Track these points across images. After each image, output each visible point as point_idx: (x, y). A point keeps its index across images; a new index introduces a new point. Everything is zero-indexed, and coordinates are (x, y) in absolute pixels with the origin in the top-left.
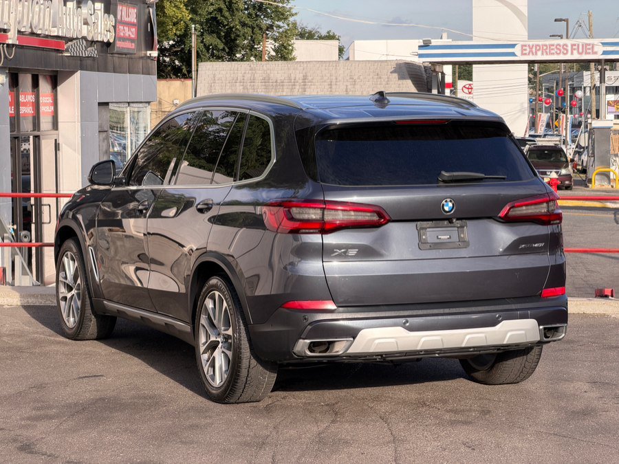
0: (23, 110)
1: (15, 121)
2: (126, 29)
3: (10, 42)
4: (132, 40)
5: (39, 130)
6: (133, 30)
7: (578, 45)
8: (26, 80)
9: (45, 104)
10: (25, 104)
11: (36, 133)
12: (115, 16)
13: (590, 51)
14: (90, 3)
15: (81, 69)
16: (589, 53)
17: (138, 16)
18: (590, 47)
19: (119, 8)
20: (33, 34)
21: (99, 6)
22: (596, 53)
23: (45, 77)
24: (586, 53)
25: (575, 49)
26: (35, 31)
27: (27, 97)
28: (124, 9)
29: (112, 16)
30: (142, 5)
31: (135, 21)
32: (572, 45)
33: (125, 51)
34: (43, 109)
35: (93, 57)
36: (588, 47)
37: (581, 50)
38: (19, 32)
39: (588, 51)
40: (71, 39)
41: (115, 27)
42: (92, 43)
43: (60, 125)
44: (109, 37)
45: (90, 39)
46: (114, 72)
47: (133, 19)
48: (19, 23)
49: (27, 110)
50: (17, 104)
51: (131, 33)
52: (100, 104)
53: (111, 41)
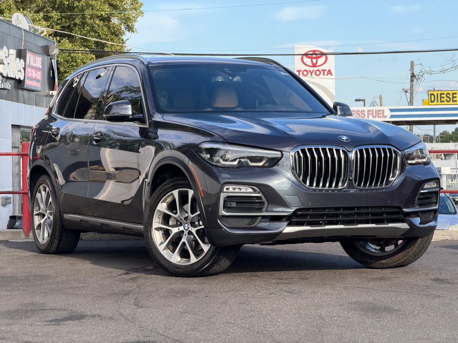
2: (34, 72)
4: (38, 81)
6: (39, 73)
7: (373, 111)
12: (25, 61)
13: (381, 115)
14: (5, 48)
16: (381, 117)
17: (43, 64)
18: (382, 112)
19: (28, 55)
21: (13, 52)
22: (385, 117)
24: (379, 117)
25: (370, 114)
28: (32, 56)
29: (22, 60)
30: (46, 57)
31: (41, 67)
32: (368, 111)
33: (33, 88)
35: (8, 89)
36: (380, 112)
37: (374, 115)
39: (380, 115)
41: (24, 69)
42: (8, 78)
44: (20, 76)
45: (5, 75)
46: (24, 103)
47: (39, 65)
51: (38, 75)
52: (13, 126)
53: (22, 79)
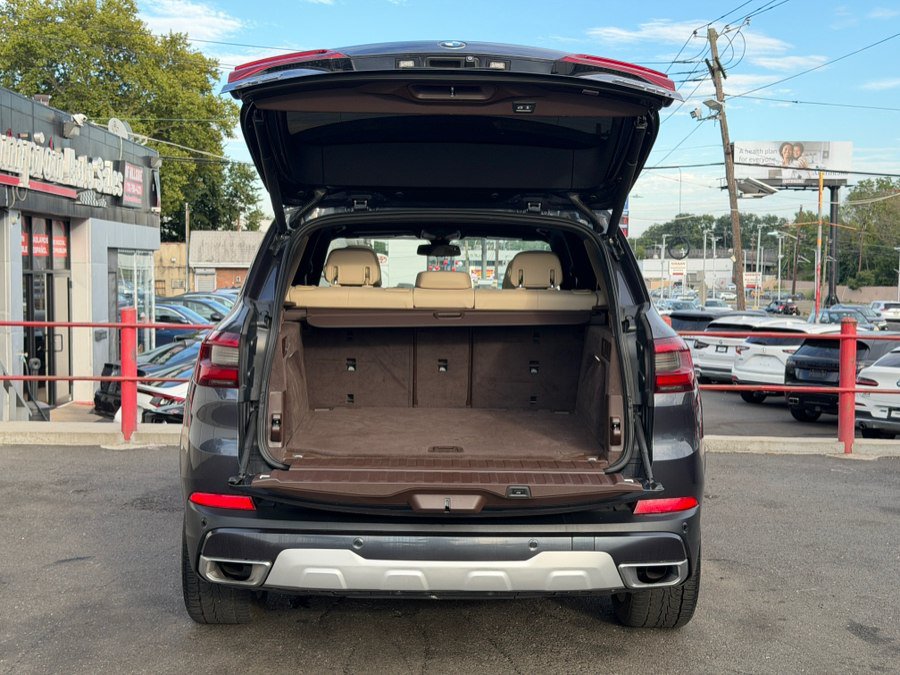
0: (36, 250)
1: (28, 260)
2: (133, 186)
3: (21, 185)
4: (138, 196)
5: (52, 268)
6: (140, 187)
8: (39, 224)
9: (59, 247)
10: (38, 245)
11: (49, 271)
12: (123, 174)
14: (100, 159)
15: (92, 217)
17: (144, 177)
19: (127, 167)
20: (45, 181)
21: (109, 164)
23: (58, 221)
26: (47, 178)
27: (40, 239)
28: (132, 169)
29: (120, 173)
30: (147, 169)
31: (141, 180)
33: (132, 205)
34: (55, 250)
35: (103, 207)
38: (31, 177)
40: (83, 190)
41: (123, 183)
42: (102, 194)
43: (72, 265)
44: (118, 192)
45: (100, 191)
46: (123, 222)
47: (139, 178)
48: (31, 168)
49: (40, 250)
50: (30, 244)
51: (138, 190)
52: (109, 249)
53: (120, 195)
